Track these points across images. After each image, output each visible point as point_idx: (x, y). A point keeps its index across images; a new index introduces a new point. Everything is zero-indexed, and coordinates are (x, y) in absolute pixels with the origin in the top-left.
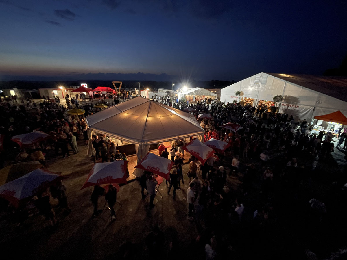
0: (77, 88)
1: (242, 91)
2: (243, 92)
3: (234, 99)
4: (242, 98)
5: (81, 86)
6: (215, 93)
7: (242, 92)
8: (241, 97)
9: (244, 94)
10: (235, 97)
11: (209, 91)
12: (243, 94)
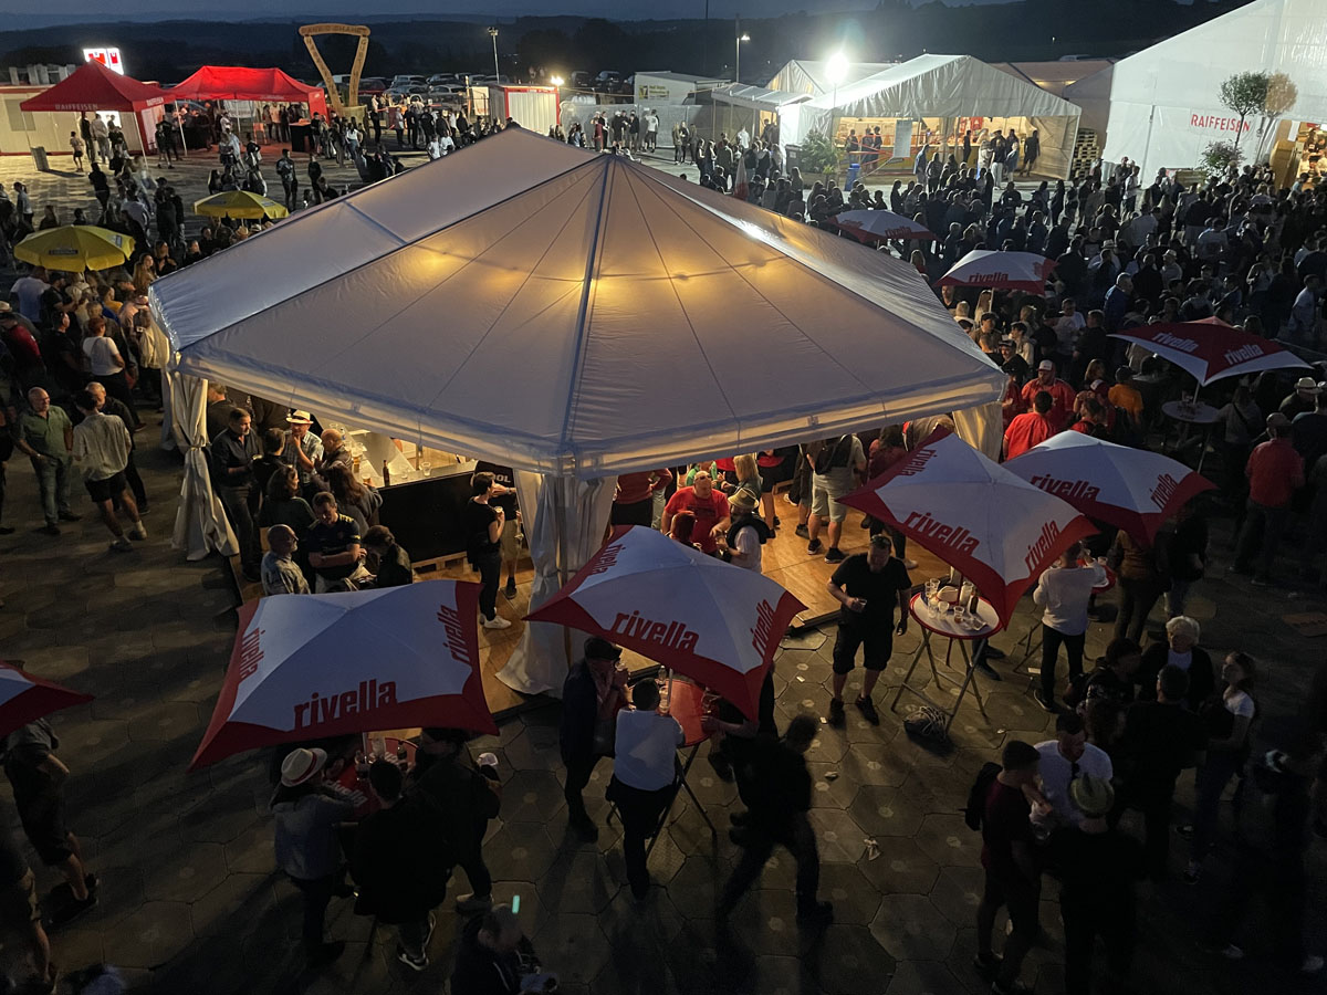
0: (53, 78)
1: (1284, 72)
2: (1293, 79)
3: (1215, 140)
4: (1285, 129)
5: (80, 62)
6: (1066, 95)
7: (1281, 79)
8: (1276, 124)
9: (1299, 99)
10: (1221, 123)
11: (1021, 84)
12: (1290, 95)
